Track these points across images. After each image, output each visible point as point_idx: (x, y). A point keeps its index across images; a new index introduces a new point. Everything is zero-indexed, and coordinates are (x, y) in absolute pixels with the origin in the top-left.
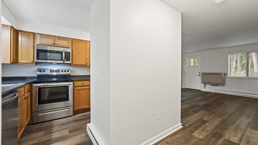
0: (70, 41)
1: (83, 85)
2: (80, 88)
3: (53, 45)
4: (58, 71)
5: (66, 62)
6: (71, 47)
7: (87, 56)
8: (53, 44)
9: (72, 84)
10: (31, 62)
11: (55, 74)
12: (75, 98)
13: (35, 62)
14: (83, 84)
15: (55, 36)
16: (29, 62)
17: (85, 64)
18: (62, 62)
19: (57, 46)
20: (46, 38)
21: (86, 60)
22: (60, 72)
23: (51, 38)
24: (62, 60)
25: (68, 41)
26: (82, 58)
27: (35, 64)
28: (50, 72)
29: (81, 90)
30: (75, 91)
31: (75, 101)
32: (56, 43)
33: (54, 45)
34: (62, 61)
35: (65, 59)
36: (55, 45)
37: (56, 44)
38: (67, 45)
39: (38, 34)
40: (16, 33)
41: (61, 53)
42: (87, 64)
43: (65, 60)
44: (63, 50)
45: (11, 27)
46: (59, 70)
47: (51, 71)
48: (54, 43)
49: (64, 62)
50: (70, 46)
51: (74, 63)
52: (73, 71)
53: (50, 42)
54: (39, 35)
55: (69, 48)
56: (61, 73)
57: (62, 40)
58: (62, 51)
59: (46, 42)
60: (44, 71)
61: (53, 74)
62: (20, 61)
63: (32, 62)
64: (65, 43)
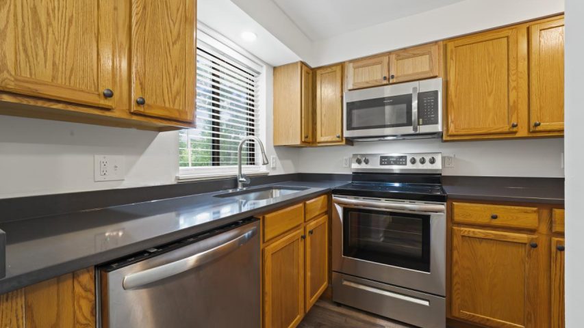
0: (437, 52)
1: (495, 222)
2: (479, 232)
3: (385, 82)
4: (401, 160)
5: (424, 129)
6: (442, 73)
7: (513, 95)
8: (385, 78)
9: (440, 211)
10: (338, 139)
11: (396, 168)
12: (455, 269)
13: (344, 139)
14: (494, 217)
15: (390, 53)
16: (334, 140)
17: (506, 128)
18: (409, 130)
19: (395, 80)
20: (367, 68)
21: (512, 109)
22: (406, 164)
23: (380, 63)
24: (409, 123)
25: (429, 53)
26: (490, 105)
27: (344, 143)
28: (381, 164)
29: (484, 244)
30: (456, 241)
31: (456, 280)
32: (392, 73)
33: (389, 80)
34: (411, 128)
35: (419, 118)
36: (391, 81)
37: (393, 77)
38: (427, 69)
39: (351, 61)
40: (311, 76)
41: (407, 99)
42: (514, 126)
43: (421, 120)
44: (415, 89)
45: (303, 63)
46: (405, 157)
47: (385, 160)
48: (387, 75)
49: (415, 129)
50: (438, 69)
51: (452, 129)
52: (449, 158)
53: (377, 74)
54: (351, 65)
55: (435, 77)
56: (409, 166)
57: (409, 57)
58: (410, 92)
59: (367, 79)
60: (367, 162)
61: (392, 170)
62: (320, 138)
63: (339, 137)
64: (421, 65)
